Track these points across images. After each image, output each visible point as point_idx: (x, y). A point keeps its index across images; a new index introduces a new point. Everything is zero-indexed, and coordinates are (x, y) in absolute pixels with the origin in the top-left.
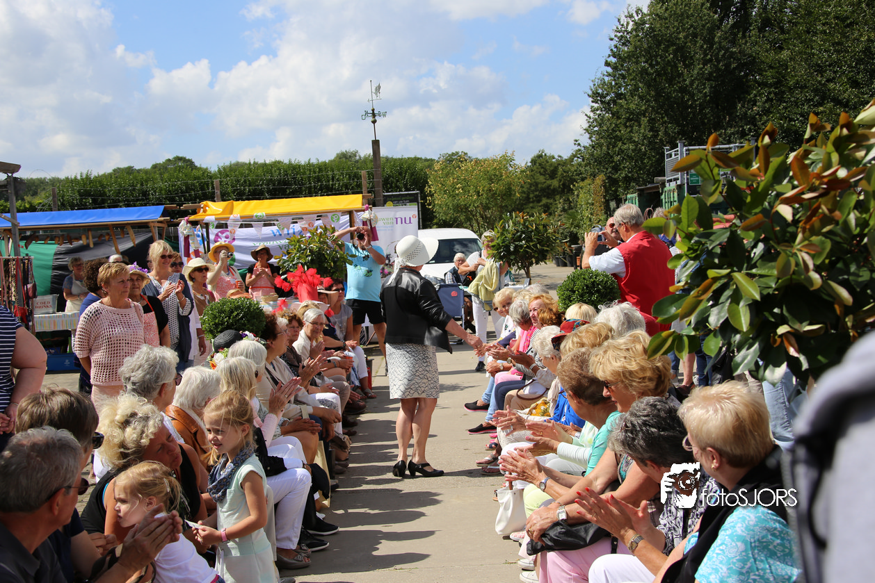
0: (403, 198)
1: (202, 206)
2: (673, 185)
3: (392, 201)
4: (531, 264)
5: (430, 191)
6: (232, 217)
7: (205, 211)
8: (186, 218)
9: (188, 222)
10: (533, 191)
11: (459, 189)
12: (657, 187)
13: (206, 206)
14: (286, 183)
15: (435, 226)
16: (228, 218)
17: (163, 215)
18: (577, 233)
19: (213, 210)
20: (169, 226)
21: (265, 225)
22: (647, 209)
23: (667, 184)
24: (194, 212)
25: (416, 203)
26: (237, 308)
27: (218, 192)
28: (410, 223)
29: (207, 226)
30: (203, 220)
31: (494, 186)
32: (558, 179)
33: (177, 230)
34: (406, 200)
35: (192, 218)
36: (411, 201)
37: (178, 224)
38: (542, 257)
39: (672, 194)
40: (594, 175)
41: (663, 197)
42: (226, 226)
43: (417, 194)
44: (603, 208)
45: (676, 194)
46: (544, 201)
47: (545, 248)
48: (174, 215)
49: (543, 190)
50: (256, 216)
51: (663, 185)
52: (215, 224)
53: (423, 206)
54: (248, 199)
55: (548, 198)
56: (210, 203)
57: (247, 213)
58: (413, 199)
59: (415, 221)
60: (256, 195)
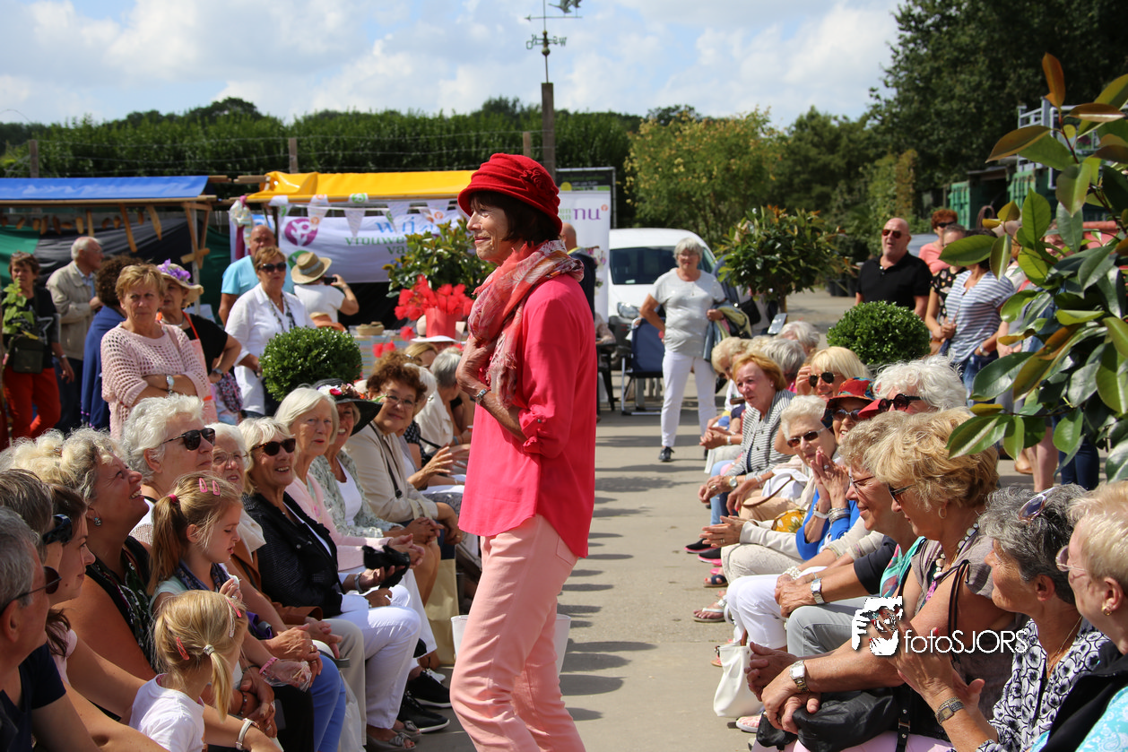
0: (588, 178)
1: (268, 179)
2: (1029, 169)
3: (570, 182)
4: (789, 291)
5: (632, 168)
6: (314, 198)
7: (272, 187)
8: (242, 197)
9: (245, 204)
10: (798, 173)
11: (678, 165)
12: (1003, 172)
13: (274, 179)
14: (401, 147)
15: (638, 225)
16: (308, 201)
17: (206, 192)
18: (866, 243)
19: (284, 186)
20: (214, 210)
21: (368, 214)
22: (984, 208)
23: (1019, 168)
24: (256, 188)
25: (608, 187)
26: (318, 343)
27: (294, 158)
28: (598, 218)
29: (275, 211)
30: (269, 202)
31: (735, 164)
32: (841, 153)
33: (226, 218)
34: (592, 181)
35: (252, 197)
36: (601, 183)
37: (228, 207)
38: (807, 281)
39: (1026, 183)
40: (899, 150)
41: (1011, 188)
42: (304, 212)
43: (610, 172)
44: (910, 203)
45: (1033, 185)
46: (818, 189)
47: (813, 267)
48: (223, 192)
49: (815, 172)
50: (354, 199)
51: (1013, 168)
52: (288, 209)
53: (620, 190)
54: (342, 171)
55: (823, 184)
56: (280, 175)
57: (339, 193)
58: (603, 180)
59: (606, 216)
60: (354, 165)
